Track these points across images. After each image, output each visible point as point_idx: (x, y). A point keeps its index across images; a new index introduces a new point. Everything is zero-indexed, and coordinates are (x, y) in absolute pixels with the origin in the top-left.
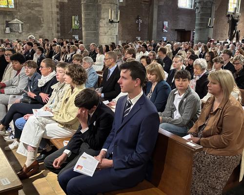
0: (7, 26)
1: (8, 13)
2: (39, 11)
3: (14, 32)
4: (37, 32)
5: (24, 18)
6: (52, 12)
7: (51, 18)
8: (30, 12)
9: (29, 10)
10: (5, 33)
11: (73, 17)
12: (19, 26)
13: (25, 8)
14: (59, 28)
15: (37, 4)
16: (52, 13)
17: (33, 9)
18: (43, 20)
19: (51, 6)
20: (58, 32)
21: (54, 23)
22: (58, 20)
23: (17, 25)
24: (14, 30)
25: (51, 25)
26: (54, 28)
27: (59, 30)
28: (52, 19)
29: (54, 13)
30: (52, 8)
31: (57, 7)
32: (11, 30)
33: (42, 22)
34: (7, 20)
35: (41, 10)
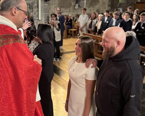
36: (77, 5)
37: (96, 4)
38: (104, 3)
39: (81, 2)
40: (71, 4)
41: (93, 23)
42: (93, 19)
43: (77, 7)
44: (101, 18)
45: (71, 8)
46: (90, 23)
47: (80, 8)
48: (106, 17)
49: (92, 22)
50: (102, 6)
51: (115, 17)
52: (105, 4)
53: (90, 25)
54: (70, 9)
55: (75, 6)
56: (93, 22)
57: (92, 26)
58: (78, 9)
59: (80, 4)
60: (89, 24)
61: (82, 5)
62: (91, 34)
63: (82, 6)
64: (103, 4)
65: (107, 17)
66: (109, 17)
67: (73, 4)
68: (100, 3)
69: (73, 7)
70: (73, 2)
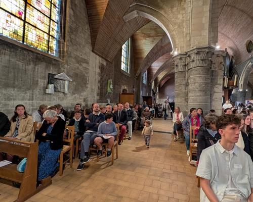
0: (50, 82)
2: (86, 69)
3: (59, 92)
6: (95, 72)
7: (94, 79)
8: (78, 68)
10: (45, 93)
11: (109, 81)
12: (65, 83)
13: (73, 60)
14: (99, 90)
15: (85, 59)
16: (95, 74)
17: (81, 65)
18: (88, 80)
19: (96, 65)
22: (99, 82)
25: (94, 87)
26: (96, 90)
27: (99, 92)
29: (97, 73)
30: (96, 67)
31: (99, 68)
32: (56, 89)
33: (88, 82)
34: (51, 72)
35: (87, 67)
36: (51, 86)
37: (85, 91)
38: (92, 90)
39: (59, 81)
40: (36, 83)
43: (50, 90)
47: (56, 93)
50: (91, 94)
52: (94, 92)
55: (46, 88)
59: (58, 85)
61: (60, 88)
63: (61, 91)
68: (88, 89)
69: (40, 90)
70: (43, 81)
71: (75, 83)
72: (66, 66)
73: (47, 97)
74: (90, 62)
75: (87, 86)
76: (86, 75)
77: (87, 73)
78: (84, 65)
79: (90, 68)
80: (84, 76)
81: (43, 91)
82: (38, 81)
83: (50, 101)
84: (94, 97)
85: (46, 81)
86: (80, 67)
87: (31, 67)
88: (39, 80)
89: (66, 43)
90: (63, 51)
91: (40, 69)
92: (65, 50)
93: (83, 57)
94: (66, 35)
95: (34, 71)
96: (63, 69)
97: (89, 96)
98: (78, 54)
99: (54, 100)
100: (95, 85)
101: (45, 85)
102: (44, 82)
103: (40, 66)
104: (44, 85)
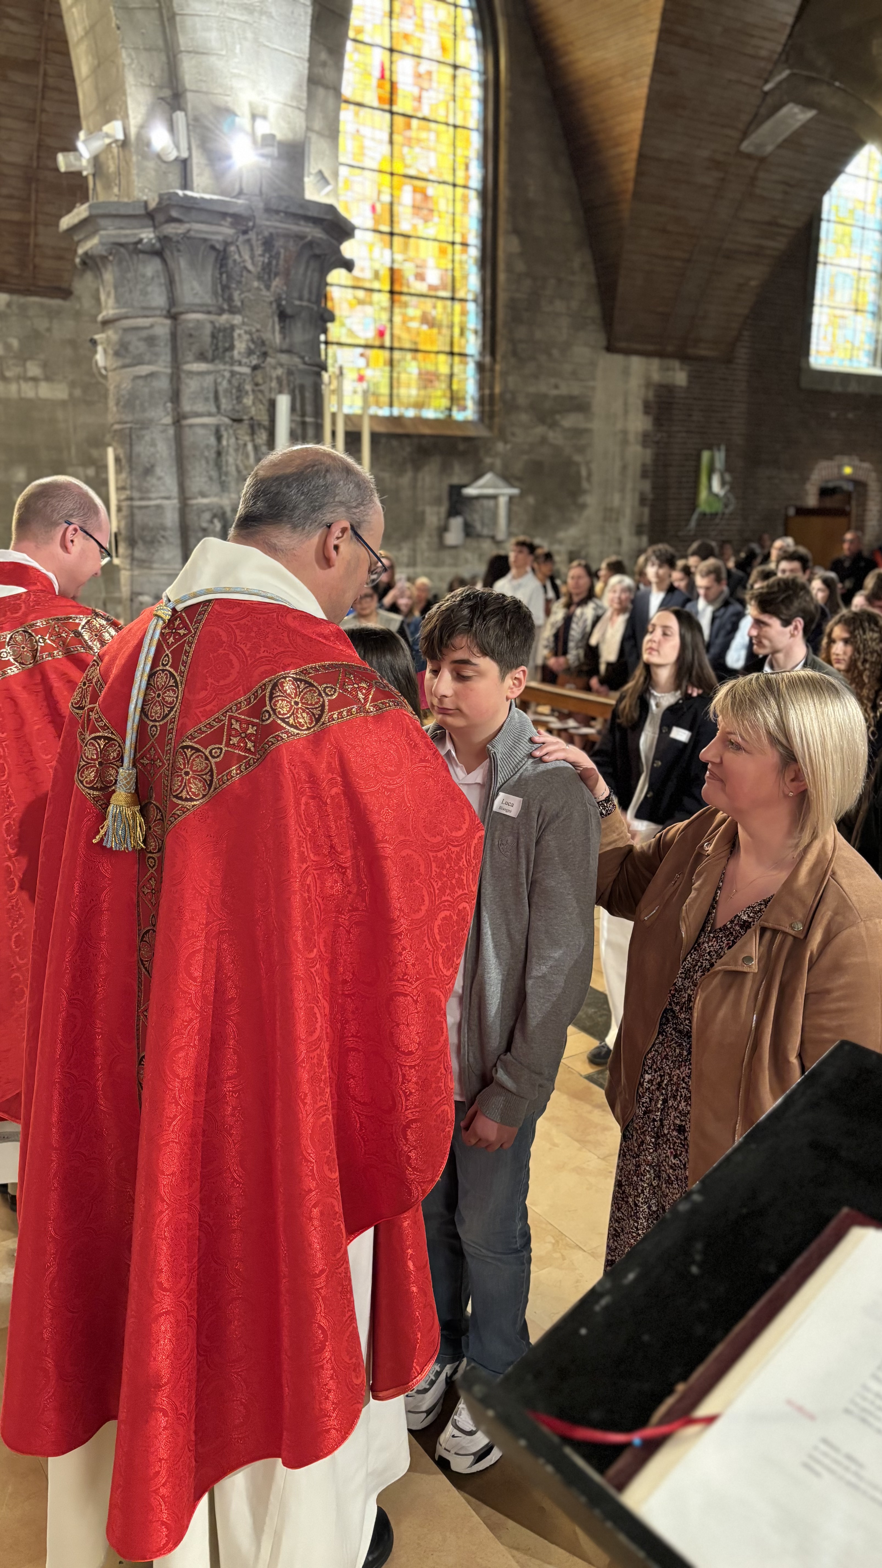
0: (453, 512)
1: (461, 447)
2: (578, 432)
3: (479, 536)
4: (561, 535)
5: (518, 467)
6: (625, 432)
7: (618, 464)
8: (544, 440)
9: (540, 430)
10: (442, 546)
11: (706, 455)
12: (496, 506)
13: (524, 417)
14: (646, 510)
15: (572, 398)
16: (625, 442)
17: (553, 425)
18: (589, 475)
19: (626, 404)
20: (639, 531)
21: (629, 486)
22: (644, 475)
23: (491, 503)
24: (478, 526)
25: (616, 500)
26: (628, 511)
27: (646, 519)
28: (624, 468)
29: (631, 438)
30: (626, 412)
31: (647, 408)
32: (469, 531)
33: (585, 485)
34: (455, 481)
35: (583, 425)
36: (456, 523)
37: (567, 521)
38: (610, 515)
39: (477, 505)
40: (419, 520)
41: (574, 626)
42: (576, 599)
43: (454, 536)
44: (624, 596)
45: (424, 542)
46: (559, 624)
47: (473, 543)
48: (654, 588)
49: (568, 620)
50: (602, 531)
51: (707, 589)
52: (617, 520)
53: (556, 636)
54: (414, 550)
55: (444, 529)
56: (575, 619)
57: (571, 644)
58: (463, 546)
59: (476, 517)
60: (554, 631)
61: (483, 524)
62: (563, 686)
63: (485, 532)
64: (605, 519)
65: (660, 589)
66: (671, 589)
67: (433, 516)
68: (588, 512)
69: (430, 536)
70: (435, 509)
71: (531, 500)
72: (500, 447)
73: (446, 556)
74: (599, 400)
75: (581, 500)
76: (577, 458)
77: (581, 450)
78: (569, 421)
79: (596, 425)
80: (569, 463)
81: (435, 540)
82: (423, 513)
83: (455, 565)
84: (619, 541)
85: (444, 509)
86: (551, 435)
87: (406, 480)
88: (428, 510)
89: (498, 367)
90: (492, 396)
91: (428, 479)
92: (497, 390)
93: (564, 390)
94: (498, 338)
95: (414, 487)
96: (488, 460)
97: (595, 538)
98: (543, 387)
99: (467, 561)
100: (622, 491)
101: (442, 523)
102: (438, 514)
103: (426, 469)
104: (439, 520)
